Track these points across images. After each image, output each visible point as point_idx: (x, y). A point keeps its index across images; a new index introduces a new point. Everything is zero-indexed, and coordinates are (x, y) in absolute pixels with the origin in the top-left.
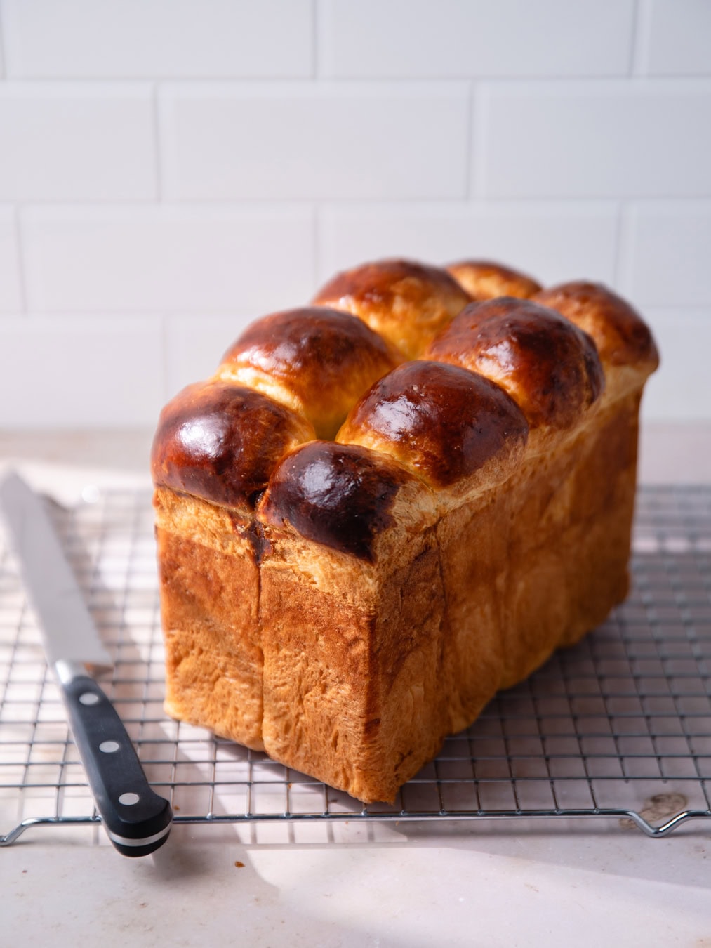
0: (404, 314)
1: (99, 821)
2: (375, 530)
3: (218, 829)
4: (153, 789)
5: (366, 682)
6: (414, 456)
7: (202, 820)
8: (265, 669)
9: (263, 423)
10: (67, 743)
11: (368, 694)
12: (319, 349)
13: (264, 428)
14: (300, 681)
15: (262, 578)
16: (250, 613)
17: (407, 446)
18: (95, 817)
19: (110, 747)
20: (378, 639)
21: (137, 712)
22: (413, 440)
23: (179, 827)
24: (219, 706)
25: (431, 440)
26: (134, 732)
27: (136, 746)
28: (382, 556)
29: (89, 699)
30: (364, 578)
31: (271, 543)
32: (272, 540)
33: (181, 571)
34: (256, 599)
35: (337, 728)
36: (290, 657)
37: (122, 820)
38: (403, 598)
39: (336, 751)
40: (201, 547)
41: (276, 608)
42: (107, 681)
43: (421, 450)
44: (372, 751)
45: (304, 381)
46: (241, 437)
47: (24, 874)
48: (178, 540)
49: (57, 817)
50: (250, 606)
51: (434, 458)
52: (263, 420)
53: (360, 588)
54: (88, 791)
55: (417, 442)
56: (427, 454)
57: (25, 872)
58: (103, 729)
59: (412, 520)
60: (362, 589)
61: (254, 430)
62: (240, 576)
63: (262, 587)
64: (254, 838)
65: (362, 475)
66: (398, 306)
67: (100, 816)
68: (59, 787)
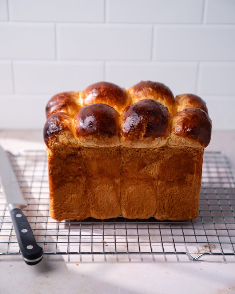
1: (21, 254)
3: (58, 257)
4: (38, 244)
7: (53, 254)
10: (12, 229)
18: (19, 252)
19: (25, 231)
21: (34, 220)
23: (46, 256)
26: (33, 226)
27: (33, 230)
29: (19, 216)
37: (27, 254)
42: (25, 210)
47: (11, 267)
49: (8, 253)
54: (17, 244)
57: (11, 266)
58: (23, 225)
64: (69, 260)
67: (21, 252)
68: (8, 243)
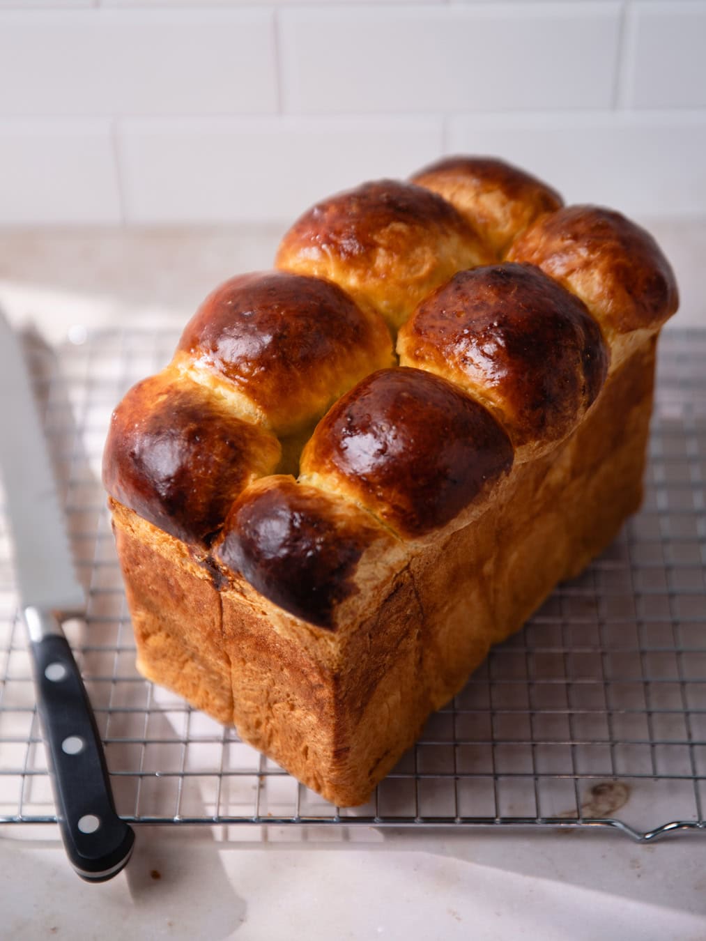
0: (388, 269)
2: (335, 602)
5: (332, 721)
6: (382, 506)
8: (233, 670)
9: (217, 459)
11: (335, 730)
12: (285, 350)
13: (219, 465)
14: (268, 693)
15: (223, 602)
16: (214, 625)
17: (374, 496)
19: (73, 746)
20: (343, 688)
22: (380, 491)
24: (190, 684)
25: (400, 492)
28: (342, 622)
29: (55, 672)
30: (326, 641)
31: (229, 581)
32: (230, 578)
33: (142, 568)
34: (219, 617)
35: (306, 743)
36: (257, 672)
38: (372, 640)
39: (307, 759)
40: (160, 556)
41: (240, 630)
43: (389, 503)
44: (342, 771)
45: (268, 387)
46: (193, 476)
48: (136, 543)
49: (21, 817)
50: (213, 619)
51: (403, 511)
52: (217, 455)
53: (321, 648)
55: (384, 493)
56: (395, 507)
59: (378, 579)
60: (323, 650)
61: (208, 468)
62: (201, 593)
63: (224, 610)
65: (321, 544)
66: (381, 259)
68: (24, 775)
